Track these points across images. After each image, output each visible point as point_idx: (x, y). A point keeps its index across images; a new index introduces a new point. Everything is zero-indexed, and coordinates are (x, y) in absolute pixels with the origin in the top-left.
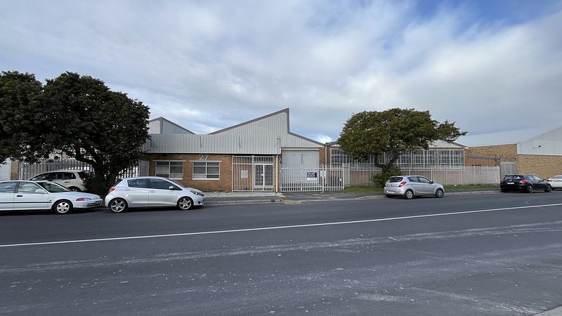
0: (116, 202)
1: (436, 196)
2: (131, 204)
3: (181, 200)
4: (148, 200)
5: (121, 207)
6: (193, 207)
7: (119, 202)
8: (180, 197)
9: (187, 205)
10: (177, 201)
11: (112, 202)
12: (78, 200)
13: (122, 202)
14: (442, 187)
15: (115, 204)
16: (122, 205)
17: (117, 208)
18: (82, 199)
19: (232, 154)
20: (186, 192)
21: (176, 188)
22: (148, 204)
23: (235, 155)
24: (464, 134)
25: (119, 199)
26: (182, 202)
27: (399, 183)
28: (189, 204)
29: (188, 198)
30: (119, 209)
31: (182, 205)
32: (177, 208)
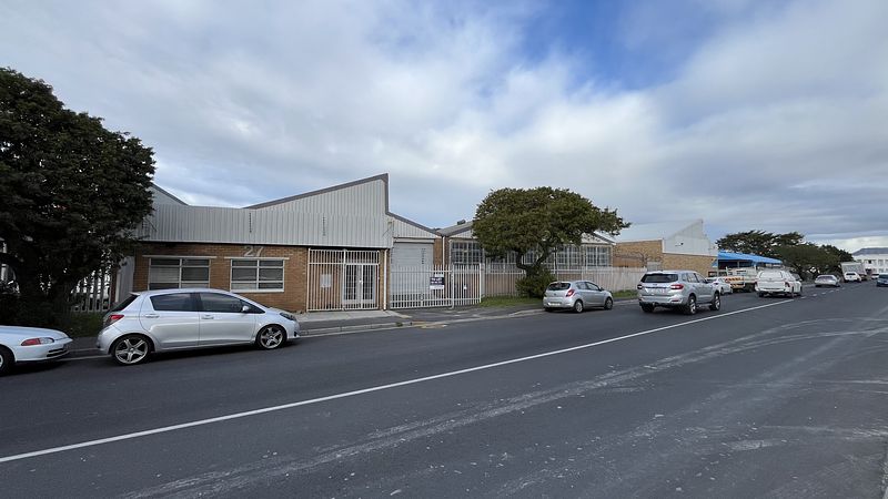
0: (127, 342)
1: (606, 308)
2: (161, 345)
3: (264, 330)
4: (199, 335)
5: (139, 353)
6: (286, 344)
7: (134, 342)
8: (261, 325)
9: (274, 340)
10: (256, 333)
11: (119, 343)
12: (25, 344)
13: (141, 343)
14: (610, 295)
15: (124, 347)
16: (141, 348)
17: (130, 355)
18: (37, 341)
19: (307, 247)
20: (271, 316)
21: (254, 310)
22: (199, 343)
23: (313, 247)
24: (628, 226)
25: (134, 337)
26: (264, 334)
27: (566, 292)
28: (278, 338)
29: (276, 327)
30: (135, 356)
31: (265, 341)
32: (256, 346)
